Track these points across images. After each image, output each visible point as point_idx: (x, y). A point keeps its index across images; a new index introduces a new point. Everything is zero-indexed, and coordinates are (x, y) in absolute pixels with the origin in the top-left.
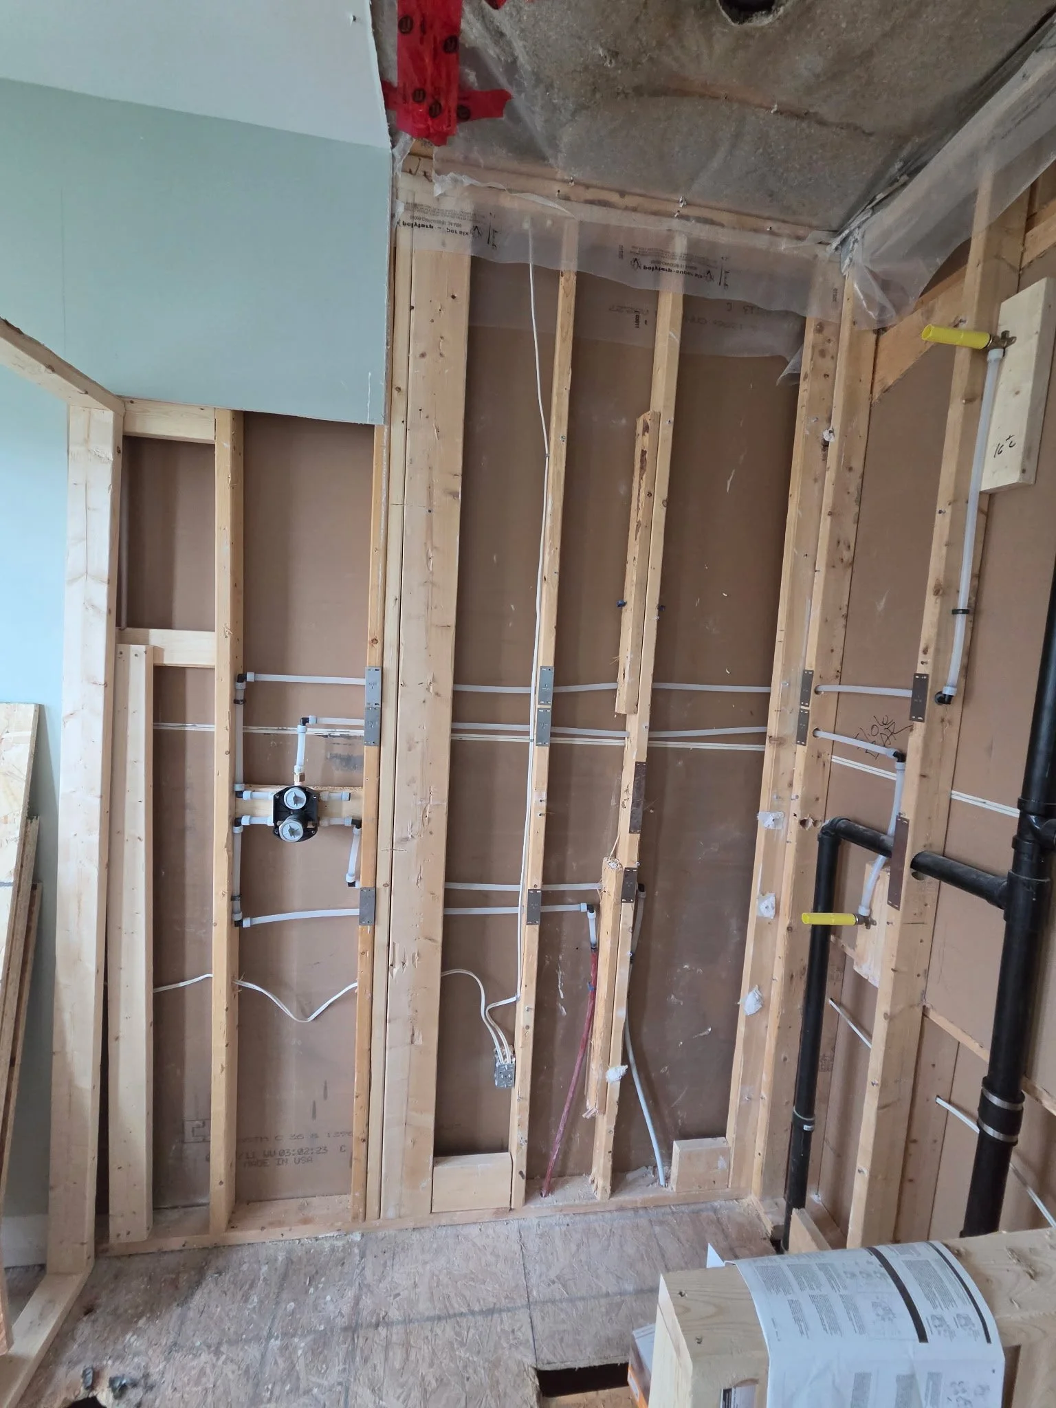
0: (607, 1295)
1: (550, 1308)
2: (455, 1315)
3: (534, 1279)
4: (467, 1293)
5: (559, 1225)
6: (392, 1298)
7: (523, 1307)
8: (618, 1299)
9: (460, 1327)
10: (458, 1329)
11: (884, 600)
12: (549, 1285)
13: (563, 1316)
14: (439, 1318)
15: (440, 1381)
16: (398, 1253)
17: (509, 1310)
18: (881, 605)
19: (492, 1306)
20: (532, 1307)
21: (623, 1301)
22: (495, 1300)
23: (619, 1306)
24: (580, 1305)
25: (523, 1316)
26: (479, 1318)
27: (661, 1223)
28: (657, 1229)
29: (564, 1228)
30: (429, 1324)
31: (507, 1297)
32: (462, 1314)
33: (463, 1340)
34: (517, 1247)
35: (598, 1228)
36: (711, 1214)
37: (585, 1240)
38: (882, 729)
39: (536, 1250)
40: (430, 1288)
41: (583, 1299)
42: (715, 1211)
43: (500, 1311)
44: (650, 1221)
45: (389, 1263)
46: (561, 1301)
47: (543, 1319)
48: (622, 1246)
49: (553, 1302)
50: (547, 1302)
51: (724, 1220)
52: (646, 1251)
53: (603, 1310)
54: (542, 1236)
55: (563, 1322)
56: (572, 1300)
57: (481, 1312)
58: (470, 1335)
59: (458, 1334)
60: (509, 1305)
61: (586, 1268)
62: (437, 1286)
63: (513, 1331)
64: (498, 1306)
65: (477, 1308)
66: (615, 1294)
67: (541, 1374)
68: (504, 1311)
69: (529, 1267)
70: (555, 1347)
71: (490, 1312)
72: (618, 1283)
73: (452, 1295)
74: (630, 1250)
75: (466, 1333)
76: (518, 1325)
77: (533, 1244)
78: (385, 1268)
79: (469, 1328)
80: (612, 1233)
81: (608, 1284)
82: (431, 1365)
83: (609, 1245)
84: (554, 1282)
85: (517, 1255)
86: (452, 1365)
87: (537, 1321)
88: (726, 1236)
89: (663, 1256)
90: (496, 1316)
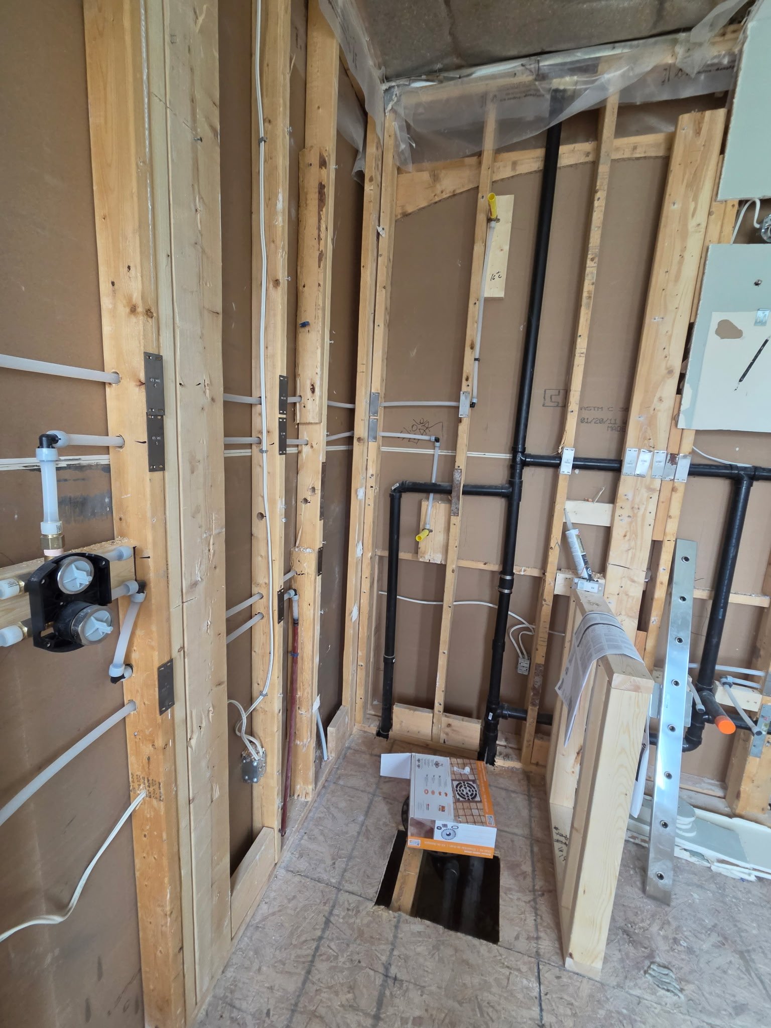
0: (359, 833)
1: (348, 875)
2: (314, 956)
3: (325, 877)
4: (303, 938)
5: (302, 839)
6: (267, 1019)
7: (337, 894)
8: (364, 828)
9: (324, 954)
10: (324, 957)
11: (415, 351)
12: (334, 868)
13: (356, 868)
14: (309, 972)
15: (351, 989)
16: (232, 1000)
17: (334, 906)
18: (414, 353)
19: (324, 919)
20: (341, 887)
21: (366, 827)
22: (321, 915)
23: (367, 830)
24: (356, 853)
25: (343, 897)
26: (327, 933)
27: (339, 778)
28: (341, 782)
29: (306, 837)
30: (309, 985)
31: (325, 904)
32: (317, 949)
33: (334, 955)
34: (298, 878)
35: (319, 815)
36: (350, 751)
37: (321, 828)
38: (420, 426)
39: (308, 865)
40: (282, 973)
41: (353, 849)
42: (349, 748)
43: (331, 913)
44: (334, 783)
45: (235, 1014)
46: (347, 865)
47: (351, 883)
48: (338, 808)
49: (345, 870)
50: (343, 875)
51: (357, 748)
52: (349, 796)
53: (365, 840)
54: (301, 856)
55: (359, 870)
56: (350, 857)
57: (324, 930)
58: (333, 947)
59: (328, 959)
60: (331, 905)
61: (337, 837)
62: (284, 964)
63: (348, 910)
64: (326, 914)
65: (318, 933)
66: (361, 828)
67: (378, 903)
68: (332, 910)
69: (316, 876)
70: (370, 884)
71: (327, 922)
72: (356, 823)
73: (299, 952)
74: (343, 805)
75: (331, 951)
76: (346, 903)
77: (302, 865)
78: (236, 1020)
79: (329, 946)
80: (328, 809)
81: (353, 829)
82: (337, 993)
83: (333, 815)
84: (334, 863)
85: (303, 881)
86: (346, 973)
87: (351, 888)
88: (364, 752)
89: (357, 790)
90: (332, 919)
